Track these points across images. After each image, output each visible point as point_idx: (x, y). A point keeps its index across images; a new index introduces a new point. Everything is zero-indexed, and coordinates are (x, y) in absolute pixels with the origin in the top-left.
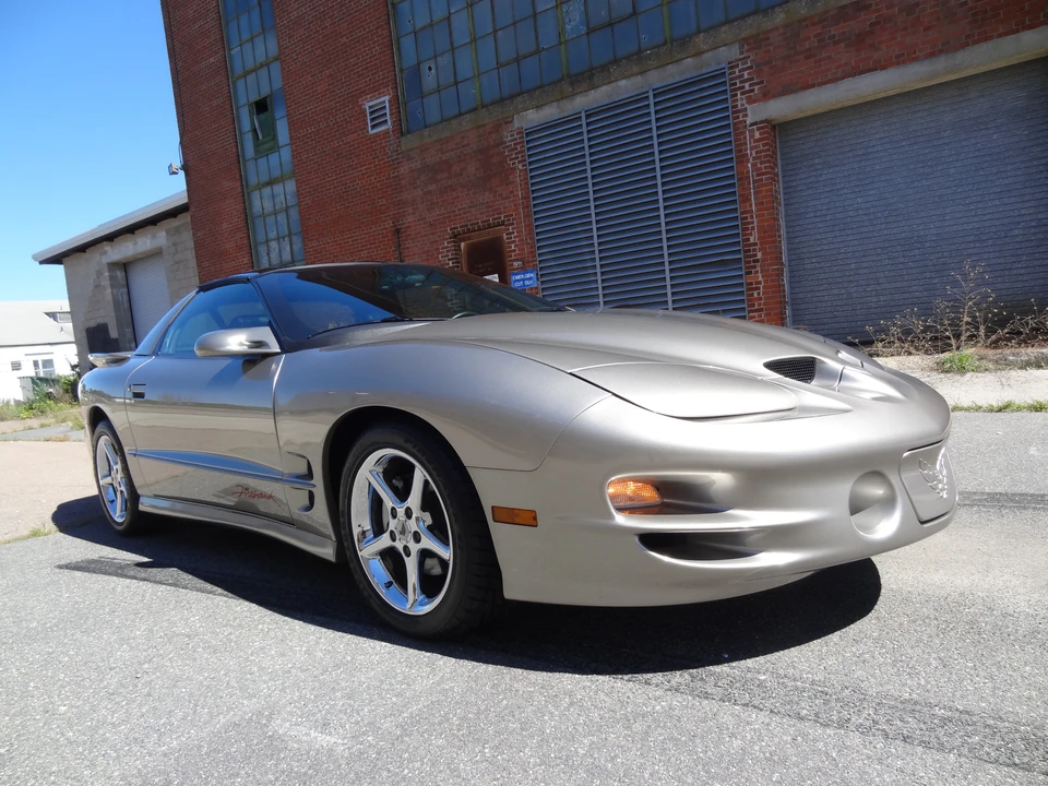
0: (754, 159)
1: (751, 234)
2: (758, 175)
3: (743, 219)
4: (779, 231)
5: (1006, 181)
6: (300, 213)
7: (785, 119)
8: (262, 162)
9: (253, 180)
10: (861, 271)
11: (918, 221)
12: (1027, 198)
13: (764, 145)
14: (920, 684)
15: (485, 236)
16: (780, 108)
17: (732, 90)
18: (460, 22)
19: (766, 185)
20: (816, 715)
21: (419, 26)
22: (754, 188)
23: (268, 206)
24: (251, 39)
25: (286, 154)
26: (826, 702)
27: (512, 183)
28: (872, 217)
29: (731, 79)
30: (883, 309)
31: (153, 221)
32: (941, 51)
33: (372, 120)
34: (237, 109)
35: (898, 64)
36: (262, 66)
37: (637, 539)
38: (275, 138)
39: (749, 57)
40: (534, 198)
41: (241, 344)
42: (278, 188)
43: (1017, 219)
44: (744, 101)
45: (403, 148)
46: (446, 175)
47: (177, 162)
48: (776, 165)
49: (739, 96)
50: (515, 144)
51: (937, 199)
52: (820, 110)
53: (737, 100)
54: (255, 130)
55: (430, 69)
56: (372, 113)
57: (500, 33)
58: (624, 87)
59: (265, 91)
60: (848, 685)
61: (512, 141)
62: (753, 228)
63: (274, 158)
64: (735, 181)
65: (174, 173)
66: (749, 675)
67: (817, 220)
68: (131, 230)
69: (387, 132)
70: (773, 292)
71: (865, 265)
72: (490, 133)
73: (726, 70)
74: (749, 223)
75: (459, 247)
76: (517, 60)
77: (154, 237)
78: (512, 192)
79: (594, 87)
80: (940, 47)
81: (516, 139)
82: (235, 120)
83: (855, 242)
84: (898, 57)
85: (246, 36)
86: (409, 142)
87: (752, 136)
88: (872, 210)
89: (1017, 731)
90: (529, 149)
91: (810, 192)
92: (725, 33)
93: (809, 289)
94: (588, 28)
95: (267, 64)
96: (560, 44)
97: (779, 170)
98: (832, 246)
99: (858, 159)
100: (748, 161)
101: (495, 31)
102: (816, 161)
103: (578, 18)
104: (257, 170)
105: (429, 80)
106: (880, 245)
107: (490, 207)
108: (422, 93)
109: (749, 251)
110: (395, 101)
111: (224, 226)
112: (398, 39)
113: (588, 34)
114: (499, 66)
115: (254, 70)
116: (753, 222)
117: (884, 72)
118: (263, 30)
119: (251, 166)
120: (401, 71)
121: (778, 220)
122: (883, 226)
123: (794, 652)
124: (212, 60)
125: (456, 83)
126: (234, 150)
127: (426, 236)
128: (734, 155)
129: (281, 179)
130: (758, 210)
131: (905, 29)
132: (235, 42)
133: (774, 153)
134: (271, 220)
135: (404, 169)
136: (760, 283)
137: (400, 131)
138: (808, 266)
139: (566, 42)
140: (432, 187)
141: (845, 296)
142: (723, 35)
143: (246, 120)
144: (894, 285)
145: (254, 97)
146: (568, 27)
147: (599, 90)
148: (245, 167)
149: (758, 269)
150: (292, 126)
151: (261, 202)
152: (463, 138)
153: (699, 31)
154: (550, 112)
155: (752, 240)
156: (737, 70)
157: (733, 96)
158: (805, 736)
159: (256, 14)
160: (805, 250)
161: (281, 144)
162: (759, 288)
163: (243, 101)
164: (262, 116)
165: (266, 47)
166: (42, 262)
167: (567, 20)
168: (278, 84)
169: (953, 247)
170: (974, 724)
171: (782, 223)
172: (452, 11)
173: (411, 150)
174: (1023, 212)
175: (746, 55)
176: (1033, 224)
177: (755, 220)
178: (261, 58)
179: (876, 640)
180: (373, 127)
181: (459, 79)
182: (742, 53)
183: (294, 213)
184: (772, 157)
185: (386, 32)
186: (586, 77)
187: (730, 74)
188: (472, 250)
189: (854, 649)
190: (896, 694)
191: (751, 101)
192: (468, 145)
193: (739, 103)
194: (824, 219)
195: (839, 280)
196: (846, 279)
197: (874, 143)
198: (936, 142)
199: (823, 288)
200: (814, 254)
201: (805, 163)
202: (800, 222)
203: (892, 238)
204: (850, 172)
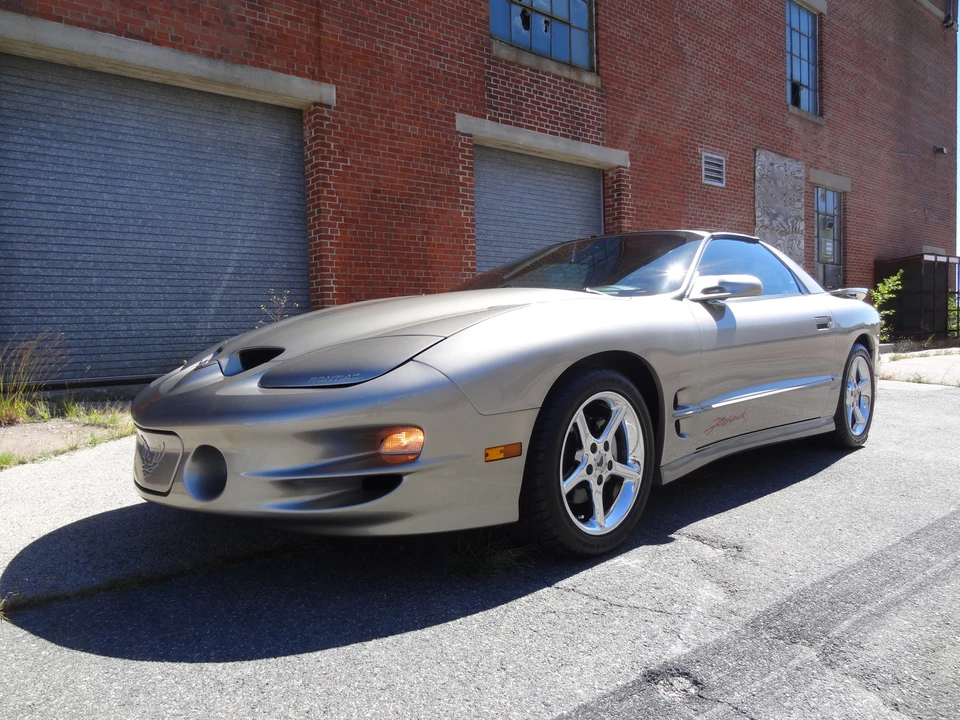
5: (263, 218)
10: (106, 289)
11: (177, 240)
12: (279, 239)
28: (122, 222)
30: (135, 341)
32: (220, 57)
35: (174, 46)
43: (272, 258)
51: (198, 219)
52: (60, 58)
67: (42, 207)
71: (112, 281)
80: (219, 51)
83: (99, 250)
84: (173, 38)
88: (122, 213)
91: (31, 165)
93: (26, 304)
98: (65, 249)
99: (104, 143)
102: (43, 126)
106: (133, 259)
117: (156, 47)
122: (136, 237)
131: (183, 11)
138: (26, 271)
141: (82, 320)
144: (150, 312)
160: (20, 247)
174: (278, 252)
176: (285, 266)
194: (52, 208)
195: (74, 296)
196: (85, 296)
197: (125, 130)
198: (197, 155)
199: (48, 304)
200: (35, 256)
201: (25, 124)
202: (14, 205)
203: (147, 253)
204: (92, 156)
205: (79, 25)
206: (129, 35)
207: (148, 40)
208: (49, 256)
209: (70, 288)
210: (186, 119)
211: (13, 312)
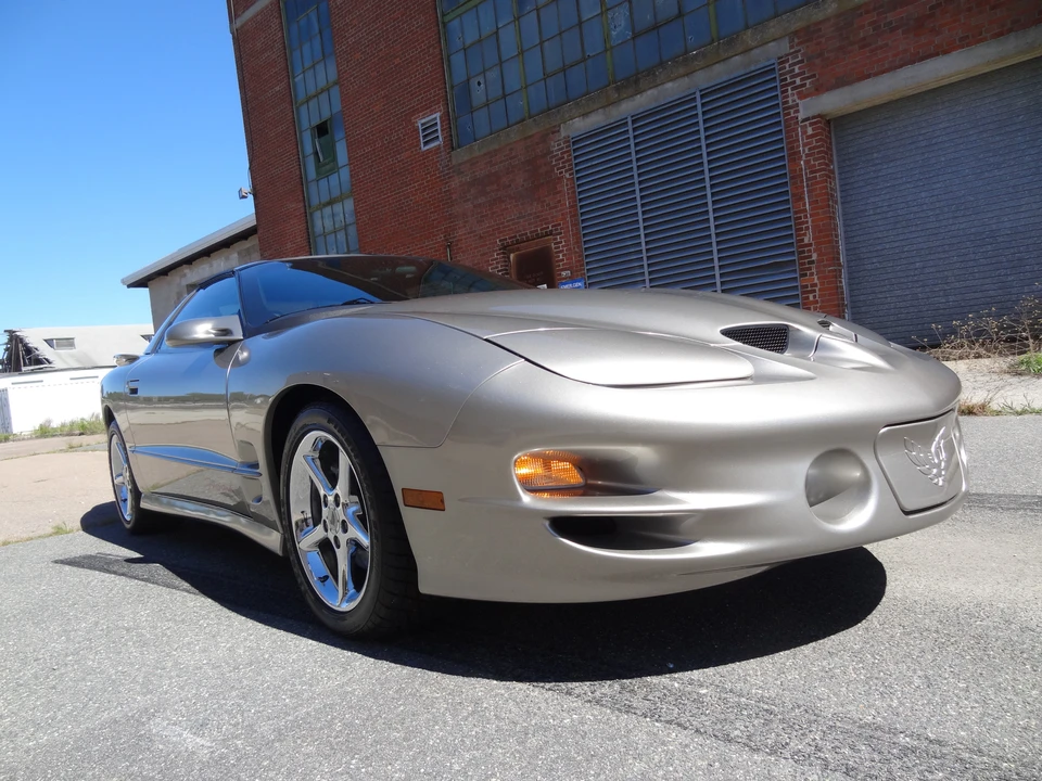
0: (807, 155)
1: (805, 235)
2: (812, 172)
3: (796, 219)
4: (836, 230)
6: (358, 231)
7: (840, 114)
8: (323, 183)
9: (315, 201)
10: (927, 270)
11: (990, 215)
13: (817, 141)
14: (890, 706)
15: (533, 247)
16: (833, 102)
17: (782, 86)
18: (508, 37)
19: (822, 182)
20: (749, 738)
21: (468, 42)
22: (808, 186)
23: (328, 224)
24: (313, 66)
25: (345, 174)
26: (767, 723)
27: (560, 192)
28: (938, 212)
29: (781, 75)
31: (226, 244)
32: (1010, 31)
33: (425, 137)
34: (301, 132)
35: (962, 47)
36: (323, 91)
37: (547, 523)
38: (335, 159)
39: (800, 51)
40: (581, 207)
41: (208, 333)
42: (338, 208)
44: (796, 97)
45: (454, 162)
46: (495, 187)
47: (247, 187)
48: (831, 161)
49: (790, 92)
50: (562, 154)
51: (1011, 190)
52: (877, 102)
53: (787, 96)
54: (316, 153)
55: (479, 84)
56: (424, 130)
57: (546, 44)
58: (672, 89)
59: (326, 115)
60: (801, 703)
61: (559, 150)
62: (807, 228)
63: (334, 179)
64: (788, 180)
65: (244, 197)
66: (689, 688)
67: (878, 217)
68: (208, 253)
69: (438, 148)
70: (830, 295)
71: (931, 263)
72: (537, 144)
73: (776, 65)
74: (803, 223)
75: (509, 258)
76: (564, 70)
77: (227, 259)
78: (559, 201)
79: (640, 92)
80: (1009, 26)
81: (562, 148)
82: (298, 144)
83: (920, 240)
84: (961, 39)
85: (307, 65)
86: (461, 156)
87: (804, 132)
88: (938, 205)
89: (997, 768)
90: (576, 158)
91: (869, 188)
92: (774, 28)
93: (870, 290)
94: (633, 32)
95: (327, 90)
96: (606, 50)
97: (835, 166)
98: (897, 244)
99: (921, 151)
100: (800, 158)
101: (541, 43)
102: (875, 155)
103: (623, 23)
104: (319, 191)
105: (479, 95)
106: (948, 241)
107: (538, 217)
108: (472, 107)
109: (803, 252)
110: (446, 117)
111: (289, 245)
112: (449, 57)
113: (633, 38)
114: (546, 76)
115: (316, 96)
116: (807, 222)
117: (946, 57)
118: (324, 56)
119: (313, 188)
120: (452, 87)
121: (834, 219)
122: (951, 221)
123: (752, 665)
124: (277, 88)
125: (504, 96)
126: (298, 172)
127: (476, 248)
128: (786, 153)
129: (340, 199)
130: (812, 209)
131: (969, 9)
132: (299, 70)
133: (830, 149)
134: (331, 238)
135: (455, 183)
136: (815, 285)
137: (451, 146)
138: (869, 267)
139: (612, 48)
140: (481, 200)
141: (909, 297)
142: (773, 30)
143: (308, 143)
144: (964, 284)
145: (316, 121)
146: (614, 33)
147: (645, 95)
148: (307, 188)
149: (814, 270)
150: (349, 146)
151: (322, 221)
152: (511, 149)
153: (748, 28)
154: (596, 120)
155: (806, 241)
156: (787, 65)
157: (783, 92)
158: (724, 761)
159: (317, 43)
160: (865, 250)
161: (340, 165)
162: (815, 291)
163: (305, 124)
164: (323, 139)
165: (327, 73)
166: (129, 286)
167: (612, 27)
168: (337, 107)
169: (1030, 241)
170: (943, 756)
171: (839, 222)
172: (500, 26)
173: (460, 165)
175: (796, 48)
177: (810, 220)
178: (322, 83)
179: (855, 654)
180: (426, 143)
181: (507, 92)
182: (791, 47)
183: (352, 230)
184: (826, 153)
185: (437, 51)
186: (632, 83)
187: (780, 70)
188: (521, 260)
189: (825, 663)
190: (856, 716)
191: (802, 96)
192: (514, 157)
193: (790, 99)
194: (884, 215)
195: (902, 280)
196: (910, 279)
197: (938, 133)
198: (1007, 129)
199: (885, 289)
200: (875, 254)
201: (863, 159)
202: (859, 221)
203: (961, 233)
204: (912, 166)
205: (884, 72)
206: (922, 59)
207: (937, 54)
208: (884, 252)
209: (900, 274)
210: (995, 99)
211: (862, 298)
